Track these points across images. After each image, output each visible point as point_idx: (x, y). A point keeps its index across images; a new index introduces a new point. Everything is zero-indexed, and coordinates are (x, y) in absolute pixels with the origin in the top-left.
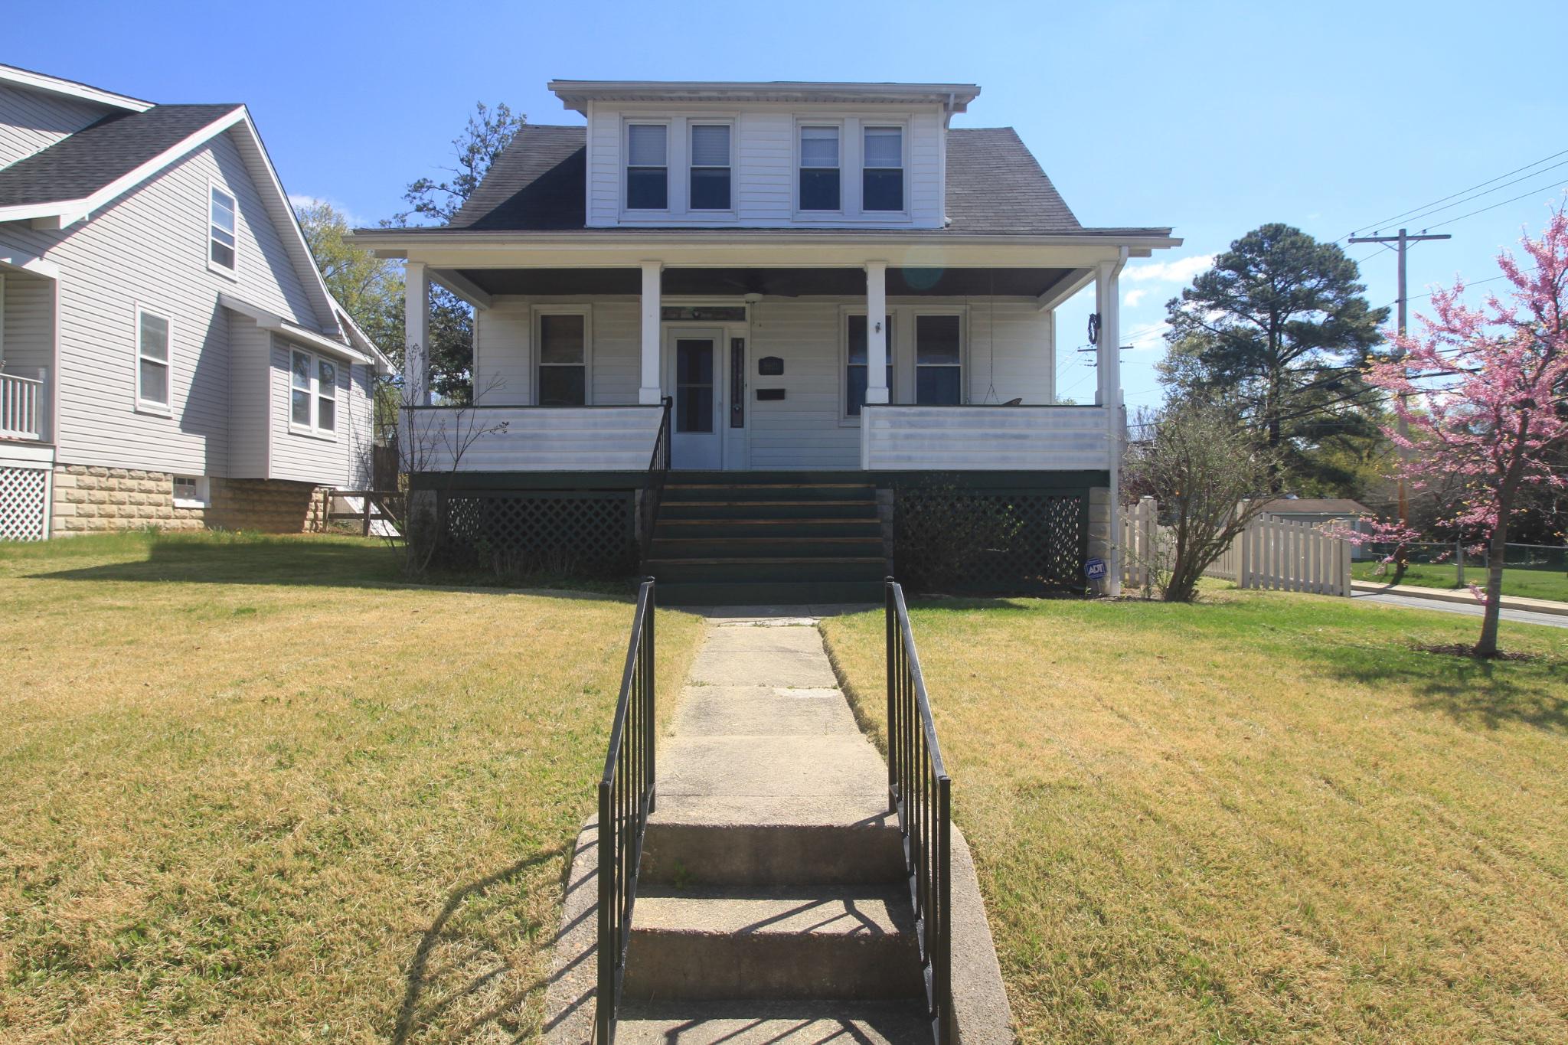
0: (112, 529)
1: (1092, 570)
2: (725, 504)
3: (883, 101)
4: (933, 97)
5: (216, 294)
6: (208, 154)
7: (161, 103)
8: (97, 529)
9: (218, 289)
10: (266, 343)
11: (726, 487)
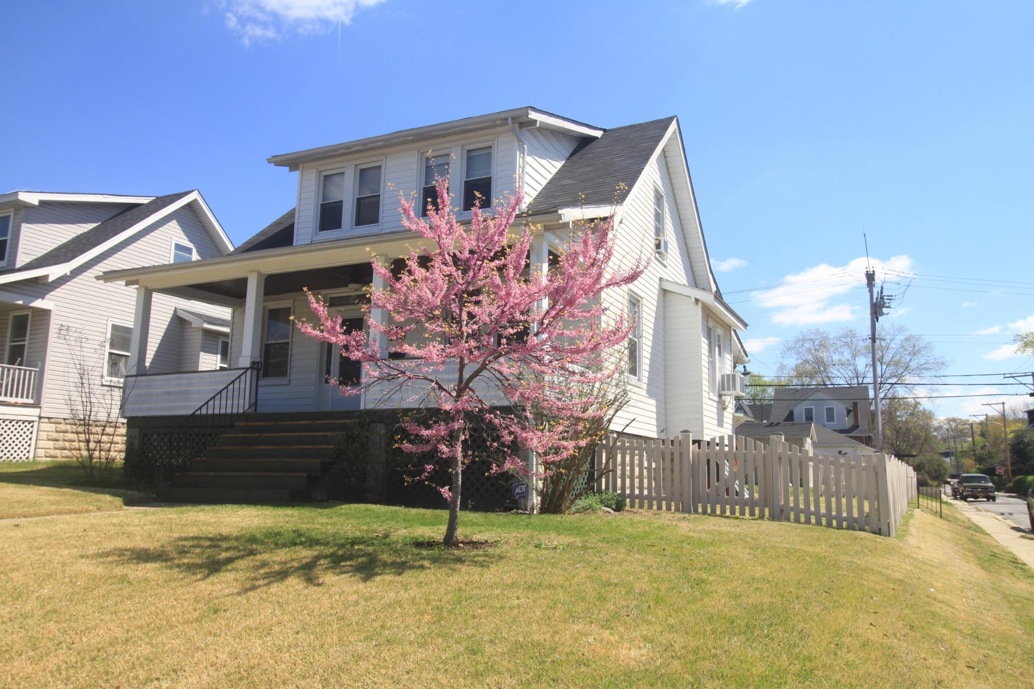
0: (63, 457)
1: (518, 490)
2: (257, 435)
3: (469, 131)
4: (498, 122)
5: (173, 309)
6: (174, 224)
7: (160, 195)
8: (67, 457)
9: (175, 305)
10: (198, 338)
11: (272, 423)
